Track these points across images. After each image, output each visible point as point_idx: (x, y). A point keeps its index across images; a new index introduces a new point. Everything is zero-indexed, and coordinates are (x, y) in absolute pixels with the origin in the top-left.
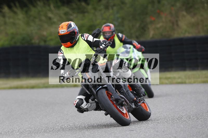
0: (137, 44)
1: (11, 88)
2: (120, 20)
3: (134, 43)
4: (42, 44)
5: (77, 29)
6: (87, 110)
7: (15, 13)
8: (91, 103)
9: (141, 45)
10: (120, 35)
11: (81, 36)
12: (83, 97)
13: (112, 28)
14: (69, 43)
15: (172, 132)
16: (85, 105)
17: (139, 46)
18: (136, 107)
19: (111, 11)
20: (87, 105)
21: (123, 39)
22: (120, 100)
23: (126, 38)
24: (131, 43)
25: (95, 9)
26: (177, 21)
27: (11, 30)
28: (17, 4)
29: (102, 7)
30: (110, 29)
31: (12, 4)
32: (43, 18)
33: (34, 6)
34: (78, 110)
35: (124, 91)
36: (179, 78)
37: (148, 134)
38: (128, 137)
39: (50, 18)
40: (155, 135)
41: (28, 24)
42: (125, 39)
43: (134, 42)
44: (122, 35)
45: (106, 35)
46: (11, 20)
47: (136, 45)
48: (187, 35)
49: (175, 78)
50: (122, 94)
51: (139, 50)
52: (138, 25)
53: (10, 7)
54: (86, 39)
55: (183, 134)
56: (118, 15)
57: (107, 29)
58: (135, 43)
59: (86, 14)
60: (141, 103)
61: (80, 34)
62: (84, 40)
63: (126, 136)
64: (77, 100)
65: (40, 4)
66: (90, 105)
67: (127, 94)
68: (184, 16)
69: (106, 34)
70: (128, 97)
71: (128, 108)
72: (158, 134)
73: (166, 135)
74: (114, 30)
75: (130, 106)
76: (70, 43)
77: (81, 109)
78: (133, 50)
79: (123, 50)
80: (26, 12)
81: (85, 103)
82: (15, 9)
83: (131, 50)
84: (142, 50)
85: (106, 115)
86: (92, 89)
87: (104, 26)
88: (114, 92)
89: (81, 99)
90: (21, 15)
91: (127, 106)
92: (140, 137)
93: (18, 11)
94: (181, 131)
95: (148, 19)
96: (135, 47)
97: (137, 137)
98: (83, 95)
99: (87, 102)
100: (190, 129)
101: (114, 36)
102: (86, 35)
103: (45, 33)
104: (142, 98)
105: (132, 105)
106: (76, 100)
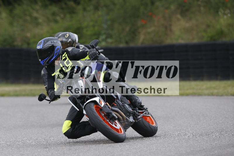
2: (109, 23)
4: (25, 46)
29: (91, 7)
32: (28, 18)
39: (36, 18)
41: (11, 24)
56: (108, 17)
68: (179, 20)
95: (140, 23)
103: (29, 35)
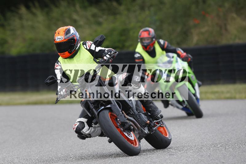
0: (182, 52)
1: (29, 104)
3: (178, 52)
5: (78, 35)
6: (89, 136)
7: (34, 14)
8: (95, 128)
9: (187, 53)
10: (162, 42)
11: (83, 45)
12: (84, 120)
13: (151, 34)
14: (67, 53)
15: (219, 157)
16: (87, 130)
17: (185, 54)
18: (150, 133)
19: (147, 12)
20: (89, 129)
21: (166, 46)
22: (127, 124)
23: (169, 46)
24: (174, 51)
25: (128, 10)
26: (225, 25)
27: (29, 35)
28: (37, 4)
30: (149, 34)
31: (31, 4)
33: (56, 6)
34: (78, 136)
35: (134, 112)
36: (228, 92)
37: (191, 159)
38: (167, 163)
40: (200, 161)
42: (167, 46)
43: (178, 50)
44: (164, 42)
45: (144, 42)
46: (30, 23)
47: (180, 53)
48: (238, 41)
49: (223, 92)
50: (132, 117)
51: (184, 59)
52: (179, 29)
53: (28, 7)
54: (88, 48)
55: (232, 159)
57: (145, 35)
58: (180, 51)
59: (118, 16)
60: (157, 127)
61: (82, 42)
62: (87, 49)
63: (165, 161)
64: (77, 123)
65: (64, 4)
66: (93, 130)
67: (138, 117)
69: (144, 40)
70: (139, 120)
71: (139, 133)
72: (203, 159)
73: (212, 161)
74: (154, 36)
75: (142, 131)
76: (69, 52)
77: (82, 134)
78: (177, 59)
79: (166, 59)
80: (48, 14)
81: (87, 127)
82: (34, 10)
83: (174, 60)
84: (188, 59)
85: (110, 142)
86: (94, 109)
87: (141, 30)
88: (119, 114)
89: (82, 123)
90: (41, 17)
91: (137, 131)
92: (181, 162)
93: (38, 12)
94: (230, 155)
96: (179, 56)
97: (179, 163)
98: (85, 117)
99: (90, 126)
100: (240, 153)
101: (154, 43)
102: (89, 43)
104: (159, 120)
105: (144, 129)
106: (75, 124)
